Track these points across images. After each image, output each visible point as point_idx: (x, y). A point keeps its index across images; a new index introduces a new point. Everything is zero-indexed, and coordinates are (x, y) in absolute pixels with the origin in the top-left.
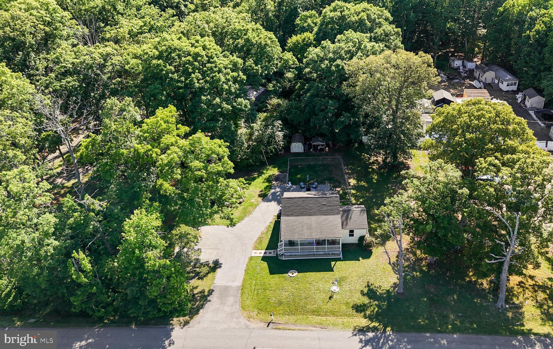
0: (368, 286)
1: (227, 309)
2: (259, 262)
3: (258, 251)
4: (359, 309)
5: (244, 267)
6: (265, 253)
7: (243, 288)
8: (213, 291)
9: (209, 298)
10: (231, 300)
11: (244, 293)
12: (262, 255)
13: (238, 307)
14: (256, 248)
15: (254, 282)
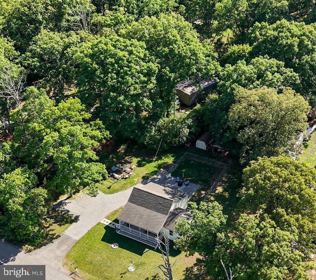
1: (58, 252)
2: (101, 228)
3: (107, 220)
5: (90, 228)
6: (110, 223)
7: (78, 242)
8: (60, 237)
9: (54, 241)
10: (65, 247)
11: (76, 246)
12: (107, 224)
13: (65, 254)
14: (108, 218)
15: (87, 241)
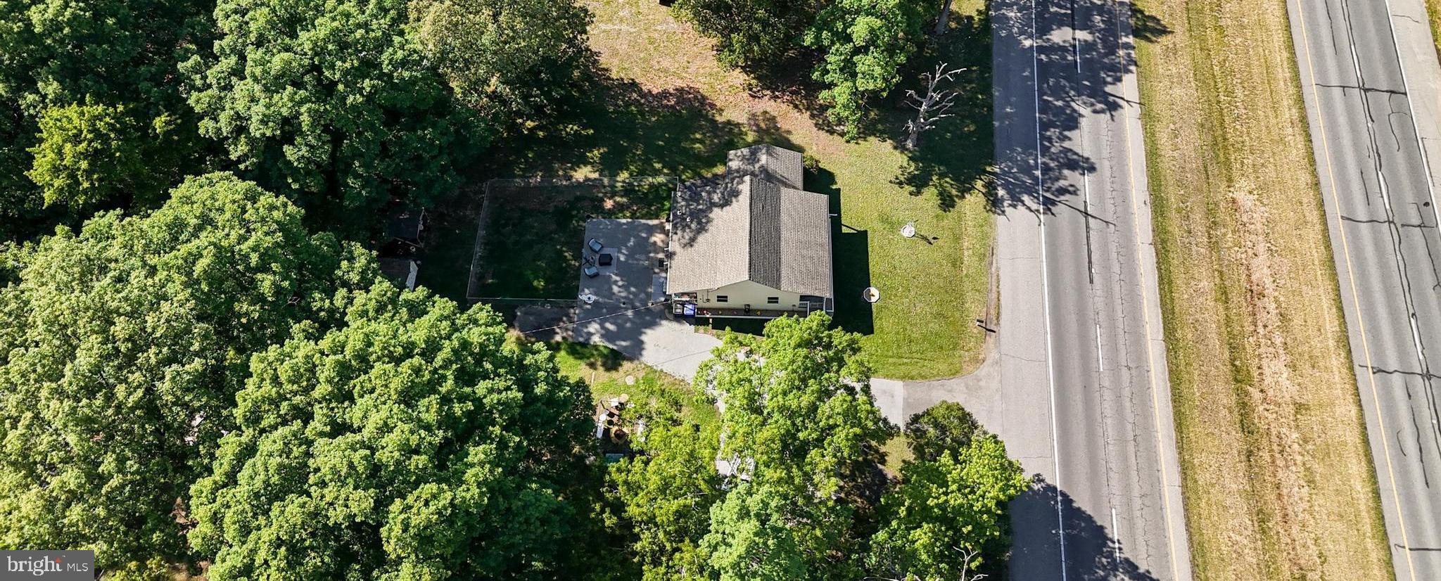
0: (900, 183)
4: (947, 203)
7: (908, 377)
11: (919, 374)
13: (953, 381)
